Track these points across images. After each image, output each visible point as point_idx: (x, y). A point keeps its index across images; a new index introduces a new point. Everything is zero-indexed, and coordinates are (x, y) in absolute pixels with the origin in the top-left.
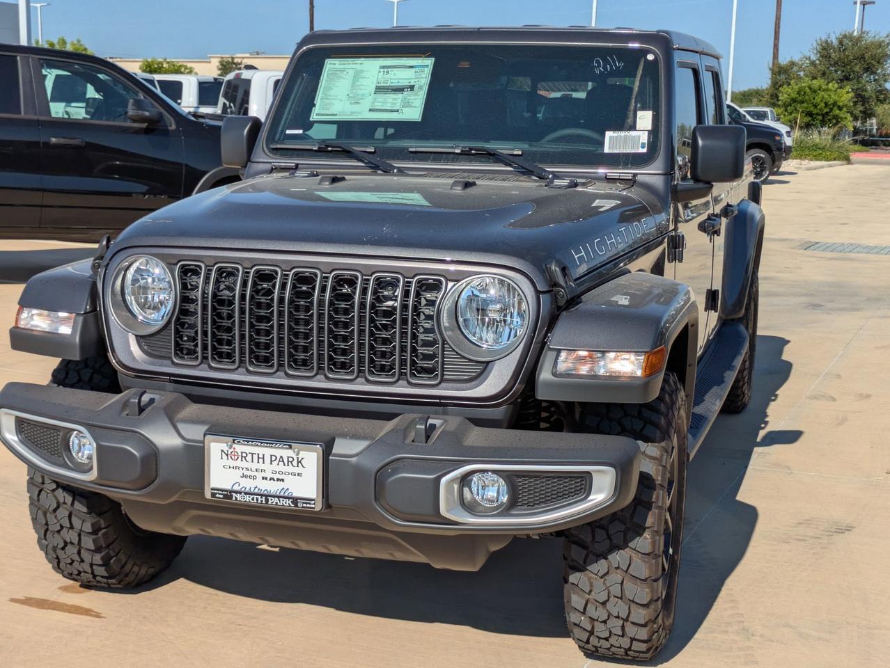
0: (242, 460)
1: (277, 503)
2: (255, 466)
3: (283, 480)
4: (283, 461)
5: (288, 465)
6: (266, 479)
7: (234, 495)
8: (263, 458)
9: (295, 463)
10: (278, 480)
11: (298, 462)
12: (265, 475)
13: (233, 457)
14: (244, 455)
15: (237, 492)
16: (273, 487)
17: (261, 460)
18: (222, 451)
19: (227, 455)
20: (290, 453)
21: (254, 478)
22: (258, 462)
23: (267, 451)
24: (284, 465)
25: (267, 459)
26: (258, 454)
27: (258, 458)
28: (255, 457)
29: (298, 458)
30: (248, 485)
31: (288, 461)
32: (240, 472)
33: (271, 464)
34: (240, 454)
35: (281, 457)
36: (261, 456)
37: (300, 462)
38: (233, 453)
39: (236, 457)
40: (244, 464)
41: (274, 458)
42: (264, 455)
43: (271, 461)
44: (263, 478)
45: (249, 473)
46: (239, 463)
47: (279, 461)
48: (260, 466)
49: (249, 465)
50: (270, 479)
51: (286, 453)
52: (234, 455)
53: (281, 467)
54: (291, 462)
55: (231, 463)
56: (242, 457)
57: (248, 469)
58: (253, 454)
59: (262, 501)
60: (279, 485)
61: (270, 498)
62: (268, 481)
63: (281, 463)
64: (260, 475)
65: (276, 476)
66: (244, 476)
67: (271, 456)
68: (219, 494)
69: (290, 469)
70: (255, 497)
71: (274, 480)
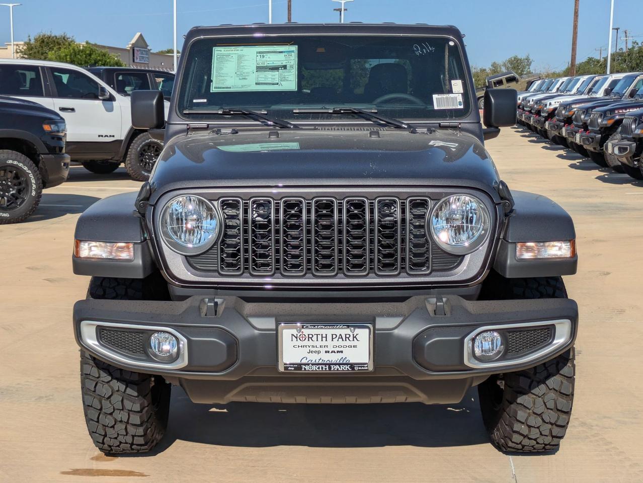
0: (309, 340)
1: (338, 369)
2: (320, 343)
3: (342, 352)
4: (342, 338)
5: (346, 340)
6: (328, 352)
7: (303, 366)
8: (326, 337)
9: (351, 338)
10: (338, 352)
11: (354, 337)
12: (327, 349)
13: (301, 339)
14: (310, 336)
15: (305, 364)
16: (334, 358)
17: (324, 339)
18: (293, 335)
19: (296, 338)
20: (348, 331)
21: (319, 352)
22: (322, 340)
23: (329, 332)
24: (343, 340)
25: (329, 338)
26: (322, 335)
27: (322, 337)
28: (320, 337)
29: (353, 335)
30: (314, 358)
31: (346, 337)
32: (308, 349)
33: (332, 340)
34: (307, 336)
35: (340, 335)
36: (324, 336)
37: (355, 337)
38: (301, 336)
39: (304, 339)
40: (310, 343)
41: (334, 336)
42: (326, 335)
43: (333, 339)
44: (326, 352)
45: (314, 349)
46: (306, 343)
47: (339, 338)
48: (324, 343)
49: (315, 343)
50: (332, 352)
51: (345, 331)
52: (302, 337)
53: (341, 342)
54: (348, 338)
55: (300, 343)
56: (309, 338)
57: (313, 346)
58: (317, 335)
59: (326, 369)
60: (339, 356)
61: (332, 366)
62: (330, 354)
63: (340, 340)
64: (323, 350)
65: (336, 349)
66: (310, 352)
67: (332, 335)
68: (291, 367)
69: (348, 343)
70: (320, 366)
71: (334, 352)
